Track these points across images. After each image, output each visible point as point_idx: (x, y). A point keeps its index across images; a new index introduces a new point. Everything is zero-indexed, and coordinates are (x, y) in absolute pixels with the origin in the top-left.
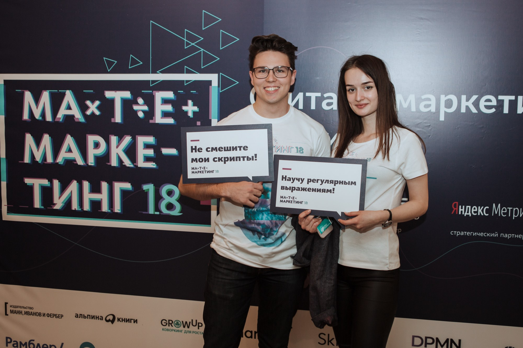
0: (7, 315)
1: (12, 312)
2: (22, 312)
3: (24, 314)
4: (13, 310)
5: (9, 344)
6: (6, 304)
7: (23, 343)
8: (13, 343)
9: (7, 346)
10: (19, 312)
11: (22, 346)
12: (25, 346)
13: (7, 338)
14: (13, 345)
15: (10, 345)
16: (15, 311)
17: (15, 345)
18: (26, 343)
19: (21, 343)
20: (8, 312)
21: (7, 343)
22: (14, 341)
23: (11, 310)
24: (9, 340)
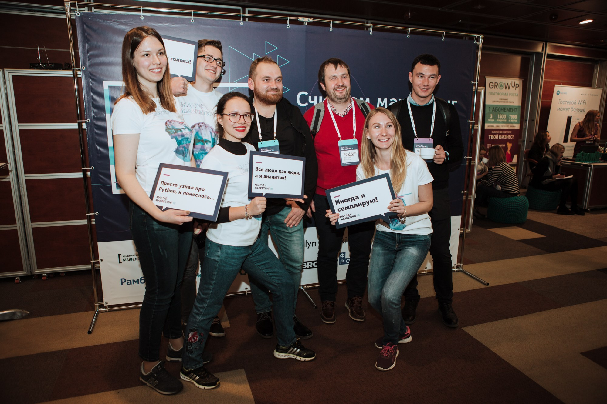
0: (121, 263)
1: (124, 260)
2: (133, 259)
3: (135, 260)
4: (126, 259)
5: (123, 283)
6: (119, 255)
7: (136, 281)
8: (127, 282)
9: (122, 284)
10: (131, 259)
11: (135, 282)
12: (137, 282)
13: (122, 279)
14: (127, 284)
15: (125, 284)
16: (127, 259)
17: (129, 283)
18: (138, 280)
19: (134, 281)
20: (122, 260)
21: (122, 283)
22: (128, 281)
23: (124, 259)
24: (123, 281)
